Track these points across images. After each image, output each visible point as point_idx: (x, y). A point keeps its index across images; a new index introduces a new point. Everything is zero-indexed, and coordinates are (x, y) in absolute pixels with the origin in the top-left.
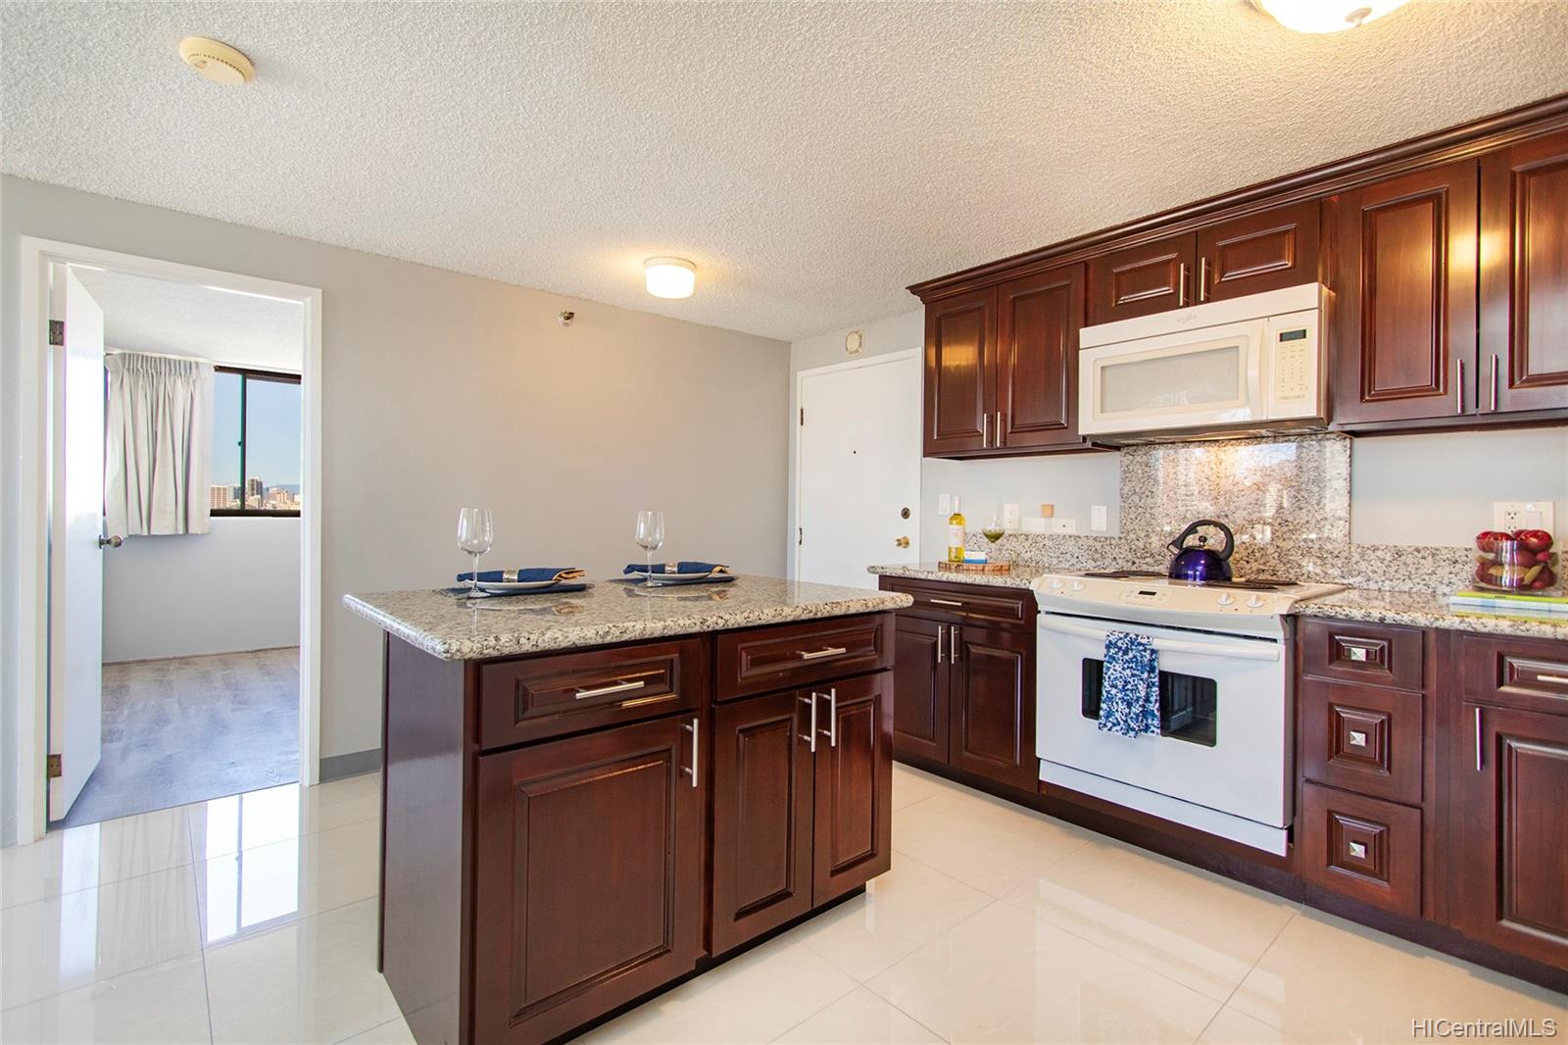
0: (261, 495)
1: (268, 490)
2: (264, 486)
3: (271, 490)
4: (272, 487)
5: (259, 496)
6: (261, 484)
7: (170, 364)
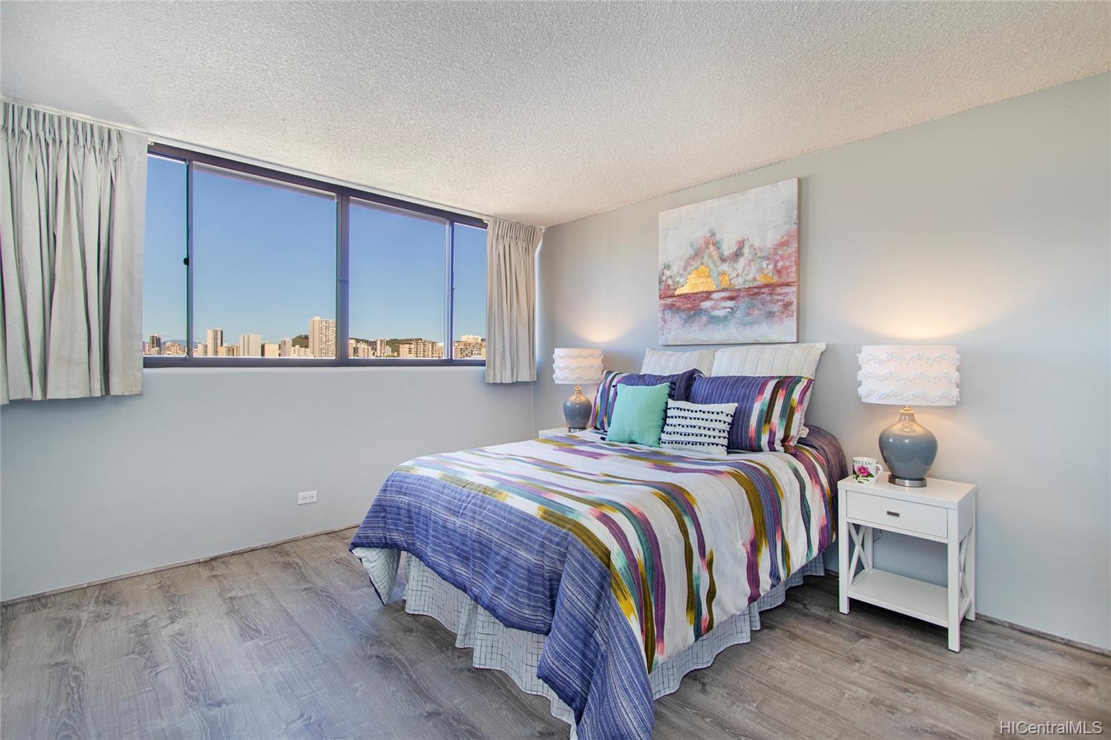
0: (159, 347)
1: (164, 343)
2: (162, 341)
3: (167, 344)
4: (167, 342)
5: (158, 348)
6: (159, 339)
7: (76, 129)
